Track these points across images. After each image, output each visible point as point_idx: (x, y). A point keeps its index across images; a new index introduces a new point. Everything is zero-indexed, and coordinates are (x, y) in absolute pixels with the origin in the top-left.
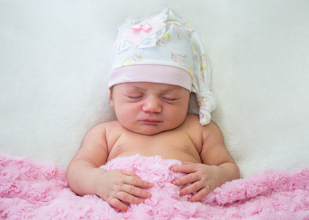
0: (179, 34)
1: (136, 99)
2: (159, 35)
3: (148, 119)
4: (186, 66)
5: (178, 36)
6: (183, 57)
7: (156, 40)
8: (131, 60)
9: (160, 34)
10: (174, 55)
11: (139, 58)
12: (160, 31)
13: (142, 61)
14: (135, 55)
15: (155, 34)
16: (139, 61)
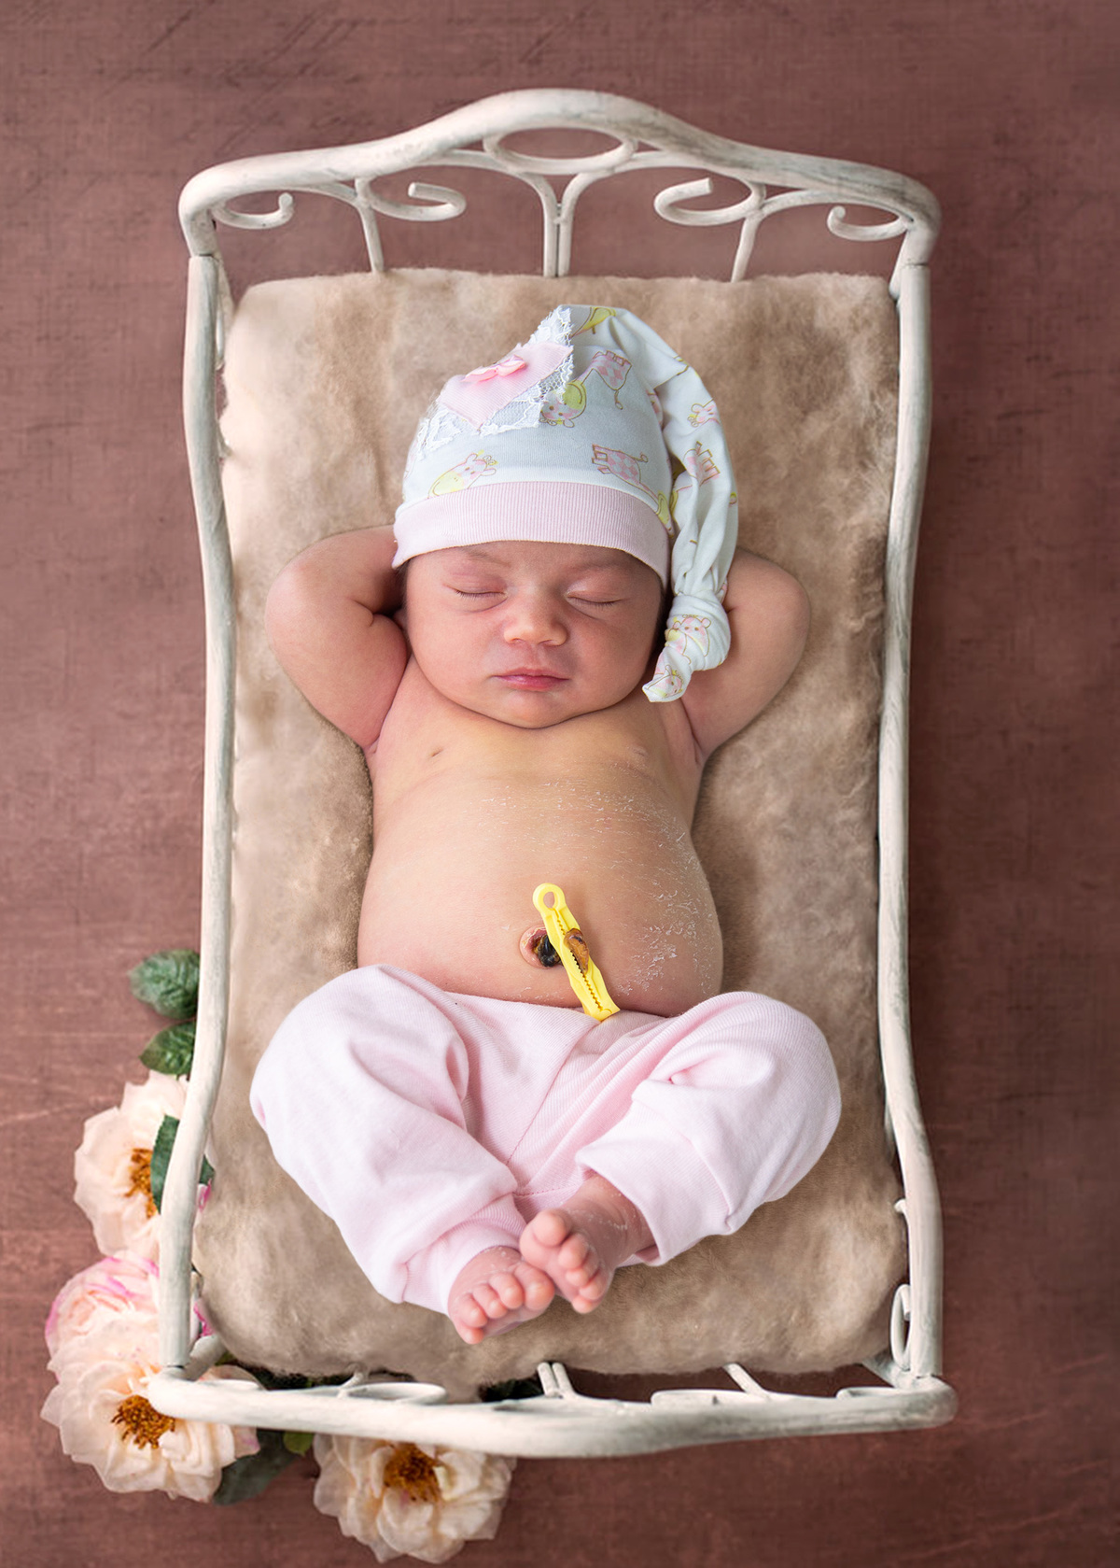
0: (617, 391)
1: (478, 599)
2: (552, 389)
3: (524, 669)
4: (645, 486)
5: (616, 396)
6: (634, 459)
7: (540, 406)
8: (459, 475)
9: (554, 384)
10: (602, 451)
11: (485, 466)
12: (553, 374)
13: (493, 471)
14: (473, 457)
15: (537, 386)
16: (485, 473)
